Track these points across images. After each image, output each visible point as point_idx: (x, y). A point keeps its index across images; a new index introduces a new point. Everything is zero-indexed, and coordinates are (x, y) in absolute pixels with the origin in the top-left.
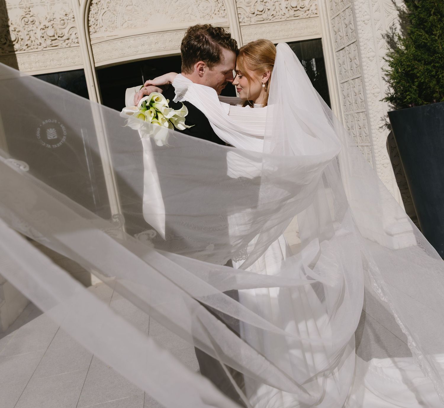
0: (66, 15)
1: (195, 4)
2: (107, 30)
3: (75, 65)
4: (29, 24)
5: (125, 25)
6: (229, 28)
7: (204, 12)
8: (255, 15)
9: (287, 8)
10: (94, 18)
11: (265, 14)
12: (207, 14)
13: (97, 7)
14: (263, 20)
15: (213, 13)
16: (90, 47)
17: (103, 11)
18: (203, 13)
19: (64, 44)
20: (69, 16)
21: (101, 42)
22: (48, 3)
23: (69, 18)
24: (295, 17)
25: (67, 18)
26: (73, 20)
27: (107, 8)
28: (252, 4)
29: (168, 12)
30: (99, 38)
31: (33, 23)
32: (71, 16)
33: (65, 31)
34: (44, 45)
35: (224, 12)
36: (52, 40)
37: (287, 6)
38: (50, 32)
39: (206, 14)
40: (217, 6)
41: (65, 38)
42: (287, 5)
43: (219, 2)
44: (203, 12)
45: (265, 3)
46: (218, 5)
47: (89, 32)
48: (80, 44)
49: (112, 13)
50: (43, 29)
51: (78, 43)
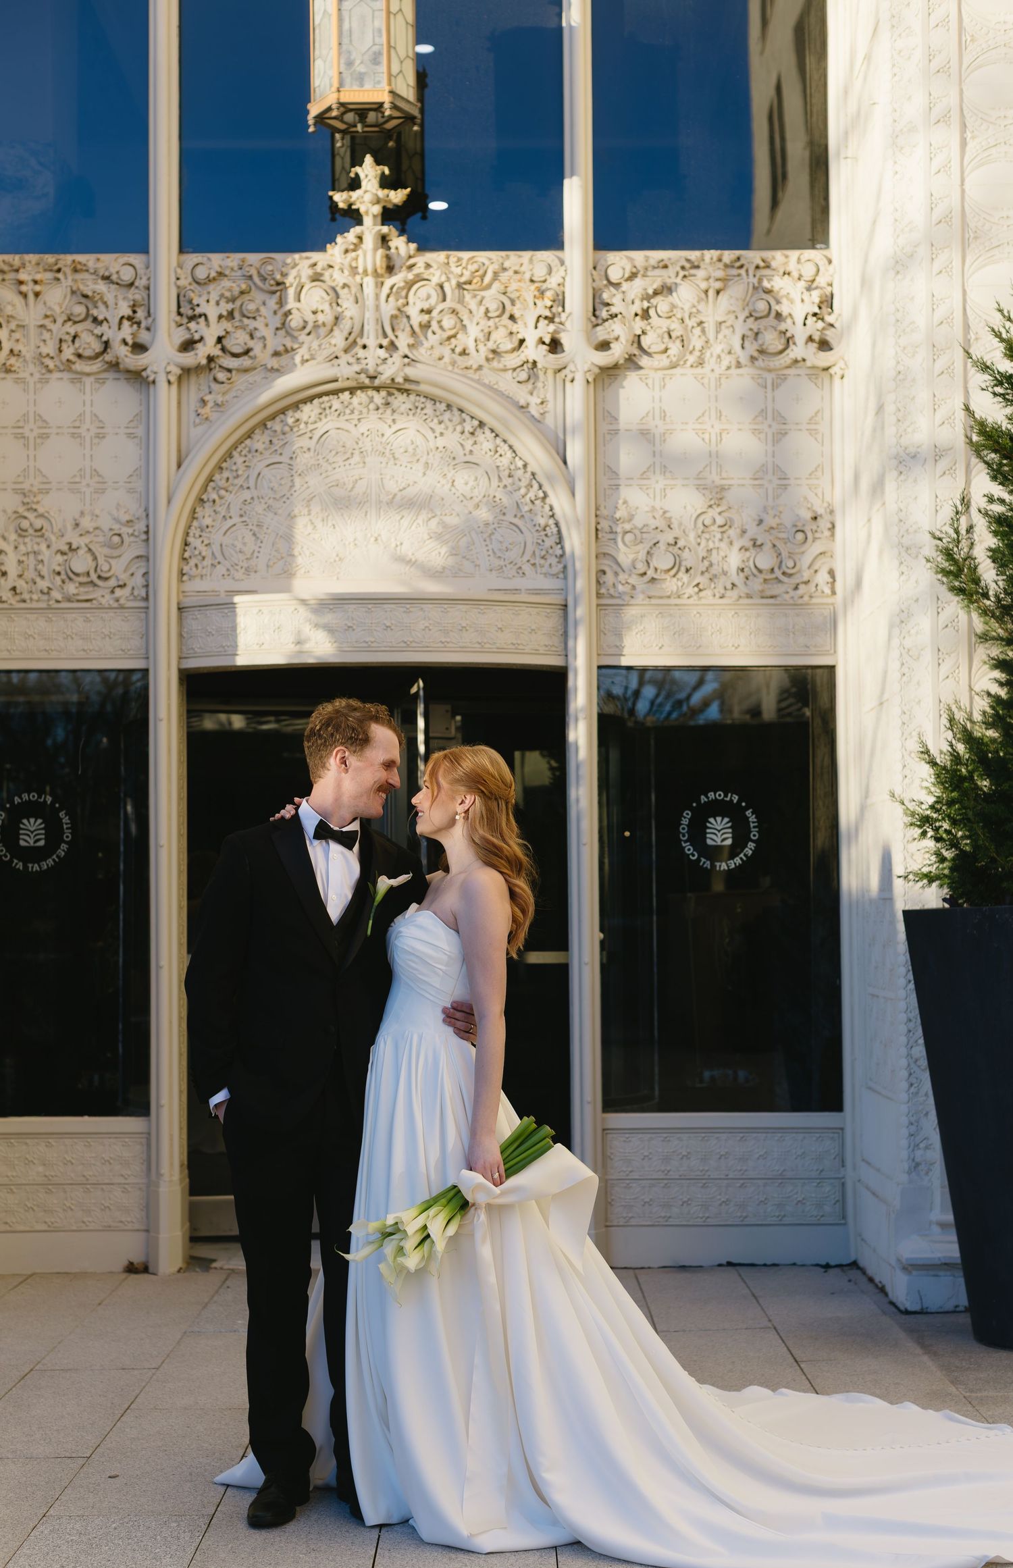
0: (128, 522)
1: (482, 532)
2: (229, 575)
3: (127, 656)
4: (31, 535)
6: (566, 606)
7: (501, 555)
8: (646, 578)
9: (742, 570)
10: (201, 539)
11: (678, 579)
12: (511, 563)
13: (215, 511)
14: (669, 597)
15: (528, 561)
16: (175, 614)
17: (228, 523)
18: (499, 557)
19: (109, 599)
20: (136, 527)
21: (206, 606)
22: (88, 485)
23: (134, 531)
24: (762, 597)
25: (130, 531)
26: (144, 537)
27: (241, 516)
28: (643, 548)
29: (401, 544)
30: (205, 592)
31: (39, 534)
32: (140, 527)
33: (120, 565)
34: (56, 595)
35: (559, 562)
36: (81, 584)
37: (742, 566)
38: (80, 563)
39: (507, 562)
40: (542, 543)
41: (113, 582)
42: (743, 561)
43: (549, 534)
44: (499, 554)
45: (680, 549)
46: (543, 541)
47: (181, 575)
48: (151, 604)
49: (251, 530)
50: (63, 553)
51: (146, 599)
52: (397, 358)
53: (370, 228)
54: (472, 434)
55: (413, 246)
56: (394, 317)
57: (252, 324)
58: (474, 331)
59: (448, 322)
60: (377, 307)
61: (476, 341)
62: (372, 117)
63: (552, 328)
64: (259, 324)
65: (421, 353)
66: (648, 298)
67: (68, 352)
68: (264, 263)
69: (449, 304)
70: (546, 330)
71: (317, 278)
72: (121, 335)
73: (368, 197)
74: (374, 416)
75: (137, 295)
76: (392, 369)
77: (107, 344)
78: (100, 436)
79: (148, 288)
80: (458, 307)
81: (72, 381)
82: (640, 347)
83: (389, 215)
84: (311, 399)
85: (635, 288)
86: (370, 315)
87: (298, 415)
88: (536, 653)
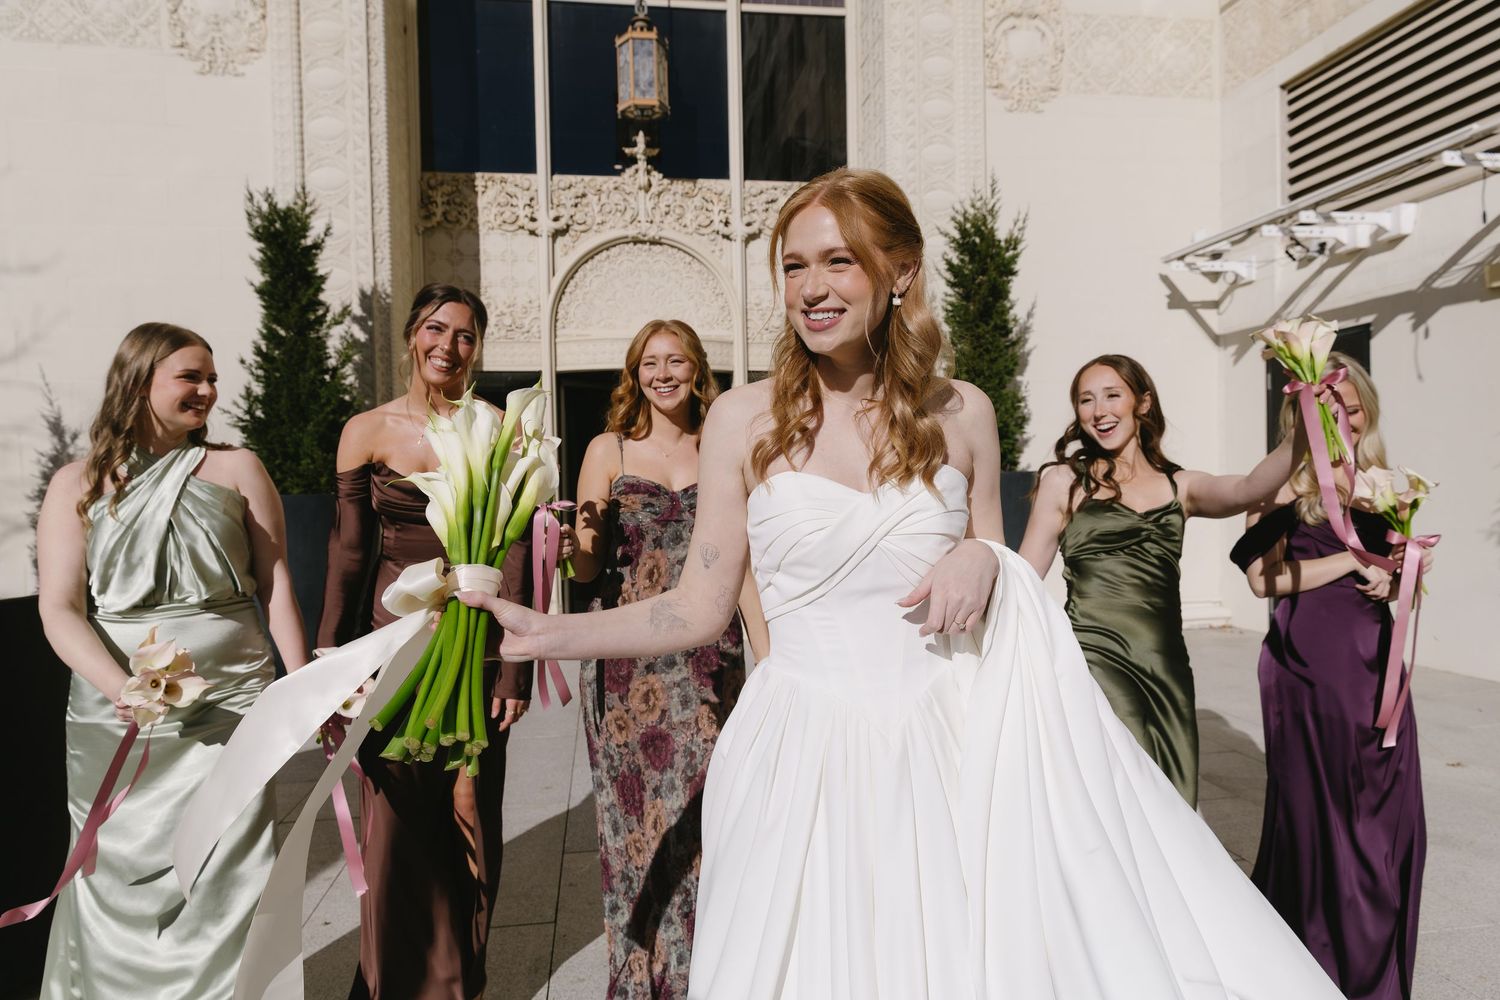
0: (530, 302)
2: (578, 328)
3: (531, 365)
5: (603, 323)
6: (732, 343)
10: (565, 311)
13: (570, 297)
15: (716, 322)
16: (553, 346)
17: (577, 303)
19: (522, 338)
21: (568, 342)
22: (510, 284)
23: (533, 306)
25: (531, 306)
26: (538, 309)
27: (583, 299)
28: (767, 318)
30: (567, 336)
32: (536, 304)
33: (526, 322)
34: (496, 335)
35: (729, 323)
36: (508, 331)
38: (507, 321)
39: (706, 323)
41: (524, 330)
43: (725, 310)
44: (702, 319)
46: (722, 313)
47: (555, 327)
48: (542, 340)
49: (587, 306)
51: (540, 338)
52: (654, 225)
53: (642, 165)
54: (690, 263)
55: (661, 175)
56: (653, 208)
57: (586, 209)
58: (689, 217)
59: (678, 211)
60: (645, 204)
61: (691, 220)
62: (645, 113)
63: (726, 215)
64: (590, 209)
65: (665, 226)
66: (768, 203)
67: (500, 220)
68: (591, 180)
69: (678, 203)
70: (723, 216)
71: (616, 188)
72: (522, 212)
73: (641, 151)
74: (644, 254)
75: (531, 193)
76: (653, 233)
77: (518, 217)
78: (515, 261)
79: (537, 191)
80: (683, 205)
81: (502, 234)
82: (764, 225)
83: (649, 161)
84: (614, 246)
85: (764, 197)
86: (642, 207)
87: (608, 253)
88: (720, 364)
